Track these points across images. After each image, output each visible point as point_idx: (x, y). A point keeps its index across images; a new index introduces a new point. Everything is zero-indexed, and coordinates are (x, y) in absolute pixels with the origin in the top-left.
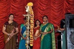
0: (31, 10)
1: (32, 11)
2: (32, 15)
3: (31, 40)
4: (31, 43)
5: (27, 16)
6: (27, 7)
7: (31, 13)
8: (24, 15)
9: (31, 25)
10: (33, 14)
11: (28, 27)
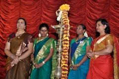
0: (64, 17)
1: (66, 18)
2: (66, 26)
3: (64, 70)
4: (63, 76)
5: (59, 28)
6: (58, 12)
7: (65, 23)
8: (53, 27)
9: (65, 44)
10: (68, 24)
11: (60, 47)
